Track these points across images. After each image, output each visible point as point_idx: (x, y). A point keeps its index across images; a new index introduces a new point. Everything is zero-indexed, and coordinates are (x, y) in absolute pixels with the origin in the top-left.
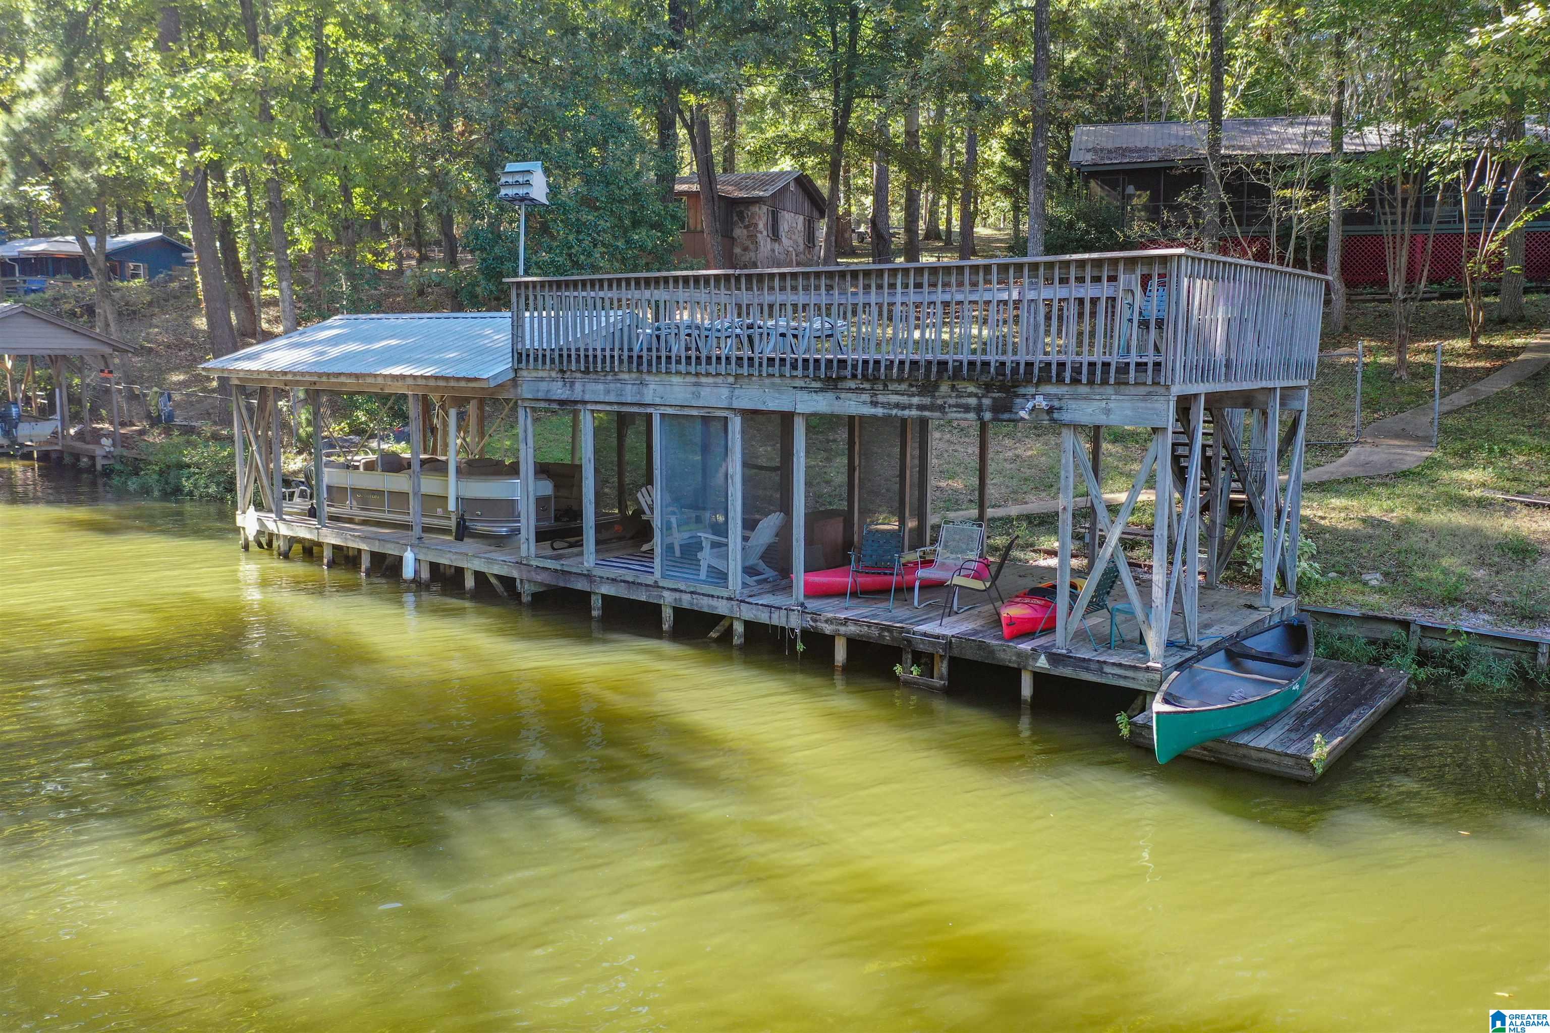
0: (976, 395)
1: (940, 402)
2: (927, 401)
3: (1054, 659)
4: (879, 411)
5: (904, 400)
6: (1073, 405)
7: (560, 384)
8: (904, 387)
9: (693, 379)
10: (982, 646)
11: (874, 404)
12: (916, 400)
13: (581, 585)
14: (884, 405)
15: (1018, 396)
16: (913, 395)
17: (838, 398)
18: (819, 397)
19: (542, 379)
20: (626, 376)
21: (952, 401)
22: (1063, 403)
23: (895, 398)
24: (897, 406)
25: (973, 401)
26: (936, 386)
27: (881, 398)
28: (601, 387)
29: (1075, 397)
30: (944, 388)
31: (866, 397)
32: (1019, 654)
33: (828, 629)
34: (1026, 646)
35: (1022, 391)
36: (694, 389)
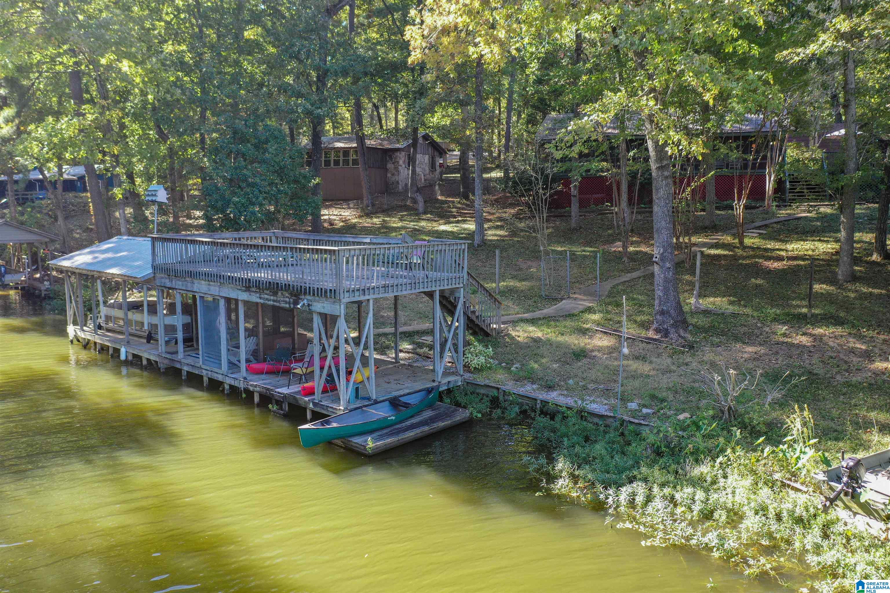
0: (288, 297)
2: (275, 298)
3: (315, 404)
4: (262, 301)
5: (268, 297)
6: (314, 304)
7: (168, 280)
8: (268, 292)
9: (207, 283)
10: (295, 398)
11: (260, 298)
12: (272, 298)
13: (178, 366)
14: (264, 299)
16: (270, 296)
17: (249, 294)
18: (244, 294)
19: (162, 278)
20: (188, 279)
22: (312, 303)
23: (266, 296)
24: (267, 299)
25: (287, 300)
26: (277, 293)
27: (262, 296)
28: (180, 283)
29: (315, 301)
30: (280, 294)
31: (258, 295)
32: (305, 402)
33: (251, 389)
34: (307, 399)
35: (300, 297)
36: (208, 287)
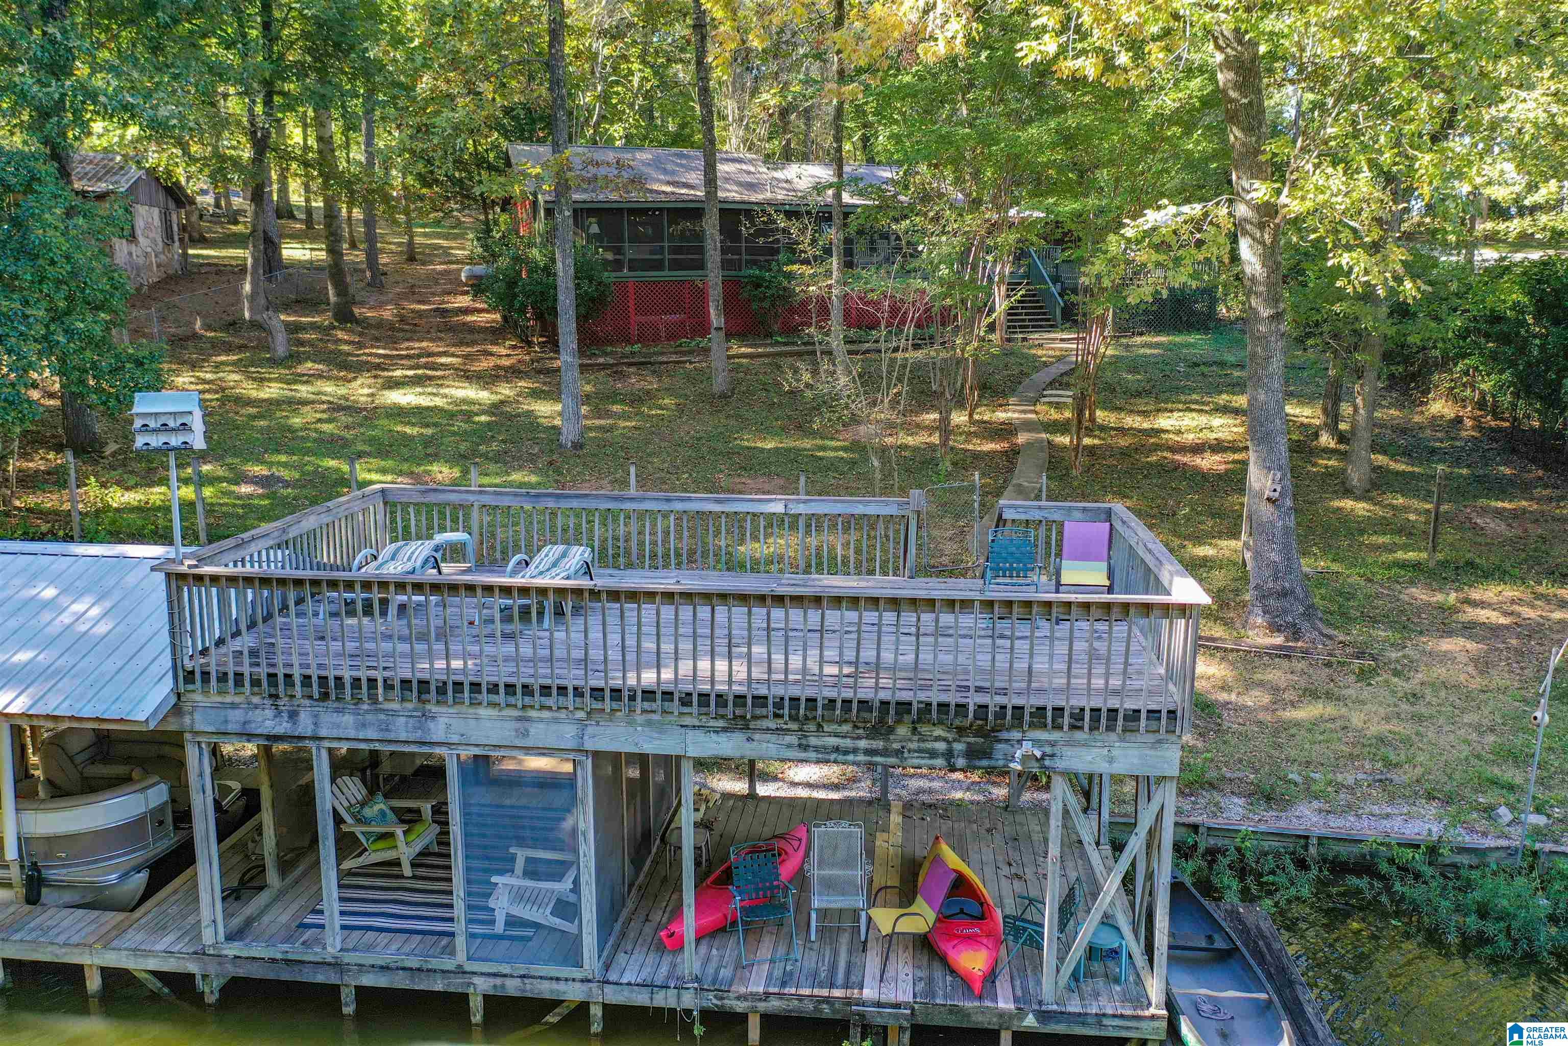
0: (945, 740)
1: (896, 746)
2: (879, 744)
3: (1046, 1016)
4: (811, 756)
5: (847, 743)
6: (1068, 752)
7: (269, 713)
8: (846, 728)
9: (515, 713)
11: (804, 747)
12: (863, 744)
13: (323, 980)
14: (819, 749)
15: (1000, 741)
16: (859, 738)
17: (749, 739)
18: (723, 738)
19: (234, 706)
20: (395, 706)
21: (914, 745)
22: (1057, 750)
23: (832, 741)
25: (941, 746)
26: (891, 730)
27: (813, 741)
28: (348, 719)
29: (1069, 744)
30: (903, 731)
31: (792, 739)
32: (997, 1014)
33: (732, 1007)
34: (1006, 1005)
35: (1005, 735)
36: (519, 725)
